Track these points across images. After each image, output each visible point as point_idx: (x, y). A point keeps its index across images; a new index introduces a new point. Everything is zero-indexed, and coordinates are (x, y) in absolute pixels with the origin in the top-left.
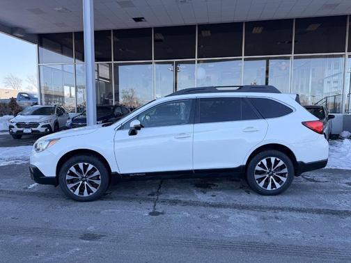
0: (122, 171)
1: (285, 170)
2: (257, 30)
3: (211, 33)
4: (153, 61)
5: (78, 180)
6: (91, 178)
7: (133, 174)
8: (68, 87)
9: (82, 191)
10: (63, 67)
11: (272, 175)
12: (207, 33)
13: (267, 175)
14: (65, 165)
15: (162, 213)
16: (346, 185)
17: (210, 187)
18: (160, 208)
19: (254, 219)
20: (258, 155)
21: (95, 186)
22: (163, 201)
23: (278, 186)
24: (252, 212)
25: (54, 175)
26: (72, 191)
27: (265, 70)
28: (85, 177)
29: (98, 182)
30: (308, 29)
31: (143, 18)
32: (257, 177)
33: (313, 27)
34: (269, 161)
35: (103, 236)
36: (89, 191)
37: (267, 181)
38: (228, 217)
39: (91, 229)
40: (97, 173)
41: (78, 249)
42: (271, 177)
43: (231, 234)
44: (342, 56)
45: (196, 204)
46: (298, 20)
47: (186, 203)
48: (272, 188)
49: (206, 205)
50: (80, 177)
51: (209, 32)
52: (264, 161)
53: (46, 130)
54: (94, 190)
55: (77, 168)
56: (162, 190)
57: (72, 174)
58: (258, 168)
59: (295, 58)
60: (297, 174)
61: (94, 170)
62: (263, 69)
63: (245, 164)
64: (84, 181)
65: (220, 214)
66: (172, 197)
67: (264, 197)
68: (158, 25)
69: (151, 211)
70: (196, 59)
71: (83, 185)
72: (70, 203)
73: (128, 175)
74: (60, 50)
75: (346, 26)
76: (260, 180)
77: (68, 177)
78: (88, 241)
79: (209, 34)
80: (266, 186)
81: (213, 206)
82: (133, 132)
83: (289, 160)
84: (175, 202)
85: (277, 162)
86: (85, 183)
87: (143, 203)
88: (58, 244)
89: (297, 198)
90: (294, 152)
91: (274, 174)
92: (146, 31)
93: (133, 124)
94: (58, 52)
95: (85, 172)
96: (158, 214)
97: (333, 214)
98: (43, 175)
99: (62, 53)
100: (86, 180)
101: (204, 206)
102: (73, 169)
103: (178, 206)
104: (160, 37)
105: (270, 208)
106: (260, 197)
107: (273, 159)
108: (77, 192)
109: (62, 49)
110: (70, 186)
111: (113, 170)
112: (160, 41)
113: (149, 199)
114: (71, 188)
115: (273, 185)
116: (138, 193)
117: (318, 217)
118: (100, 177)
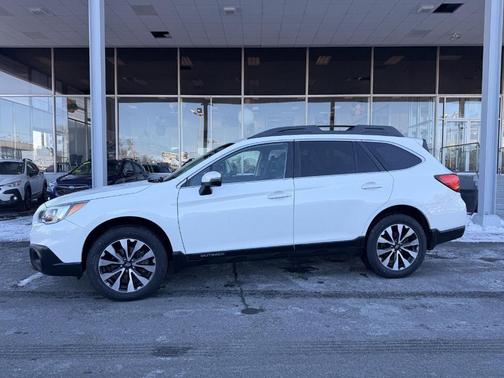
0: (189, 250)
1: (416, 242)
2: (322, 61)
3: (261, 61)
4: (179, 96)
5: (118, 267)
6: (139, 263)
7: (206, 254)
8: (39, 134)
9: (124, 284)
10: (31, 101)
11: (399, 249)
12: (256, 61)
13: (393, 250)
14: (99, 243)
15: (262, 310)
16: (482, 261)
17: (307, 271)
18: (253, 302)
19: (396, 310)
20: (381, 222)
21: (146, 274)
22: (252, 294)
23: (407, 264)
24: (386, 301)
25: (78, 259)
26: (108, 284)
27: (329, 116)
28: (131, 261)
29: (151, 269)
30: (388, 62)
31: (167, 33)
32: (380, 252)
33: (394, 60)
34: (395, 230)
35: (188, 349)
36: (137, 283)
37: (393, 258)
38: (358, 309)
39: (162, 339)
40: (150, 254)
41: (159, 372)
42: (398, 252)
43: (377, 331)
44: (431, 99)
45: (303, 295)
46: (377, 49)
47: (287, 295)
48: (399, 267)
49: (317, 295)
50: (122, 262)
51: (258, 59)
52: (389, 230)
53: (12, 197)
54: (145, 281)
55: (118, 247)
56: (241, 278)
57: (108, 256)
58: (381, 240)
59: (375, 99)
60: (430, 247)
61: (144, 250)
62: (326, 115)
63: (364, 234)
64: (127, 268)
65: (345, 306)
66: (262, 287)
67: (391, 281)
68: (187, 44)
69: (243, 307)
70: (243, 96)
71: (126, 274)
72: (104, 303)
73: (197, 256)
74: (26, 75)
75: (435, 60)
76: (384, 257)
77: (102, 263)
78: (168, 359)
79: (258, 62)
80: (391, 265)
81: (328, 296)
82: (206, 190)
83: (421, 228)
84: (270, 294)
85: (405, 231)
86: (130, 271)
87: (224, 298)
88: (120, 367)
89: (434, 280)
90: (427, 216)
91: (402, 248)
92: (170, 53)
93: (207, 178)
94: (24, 78)
95: (130, 254)
96: (255, 311)
97: (490, 297)
98: (60, 261)
99: (30, 79)
100: (131, 267)
101: (315, 296)
102: (110, 249)
103: (278, 300)
104: (188, 62)
105: (408, 295)
106: (385, 280)
107: (400, 227)
108: (116, 287)
109: (30, 74)
110: (105, 277)
111: (176, 248)
112: (189, 68)
113: (229, 292)
114: (107, 281)
115: (401, 264)
116: (208, 284)
117: (474, 302)
118: (154, 261)
